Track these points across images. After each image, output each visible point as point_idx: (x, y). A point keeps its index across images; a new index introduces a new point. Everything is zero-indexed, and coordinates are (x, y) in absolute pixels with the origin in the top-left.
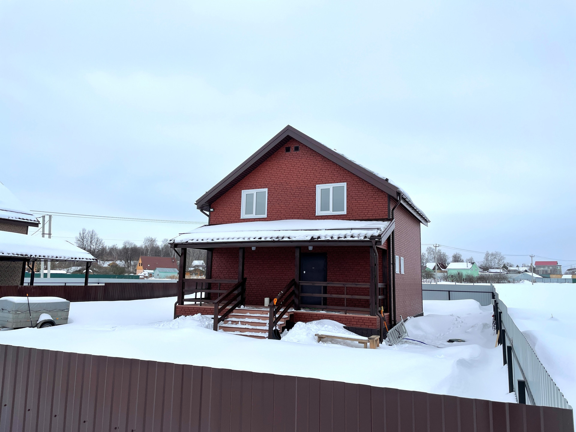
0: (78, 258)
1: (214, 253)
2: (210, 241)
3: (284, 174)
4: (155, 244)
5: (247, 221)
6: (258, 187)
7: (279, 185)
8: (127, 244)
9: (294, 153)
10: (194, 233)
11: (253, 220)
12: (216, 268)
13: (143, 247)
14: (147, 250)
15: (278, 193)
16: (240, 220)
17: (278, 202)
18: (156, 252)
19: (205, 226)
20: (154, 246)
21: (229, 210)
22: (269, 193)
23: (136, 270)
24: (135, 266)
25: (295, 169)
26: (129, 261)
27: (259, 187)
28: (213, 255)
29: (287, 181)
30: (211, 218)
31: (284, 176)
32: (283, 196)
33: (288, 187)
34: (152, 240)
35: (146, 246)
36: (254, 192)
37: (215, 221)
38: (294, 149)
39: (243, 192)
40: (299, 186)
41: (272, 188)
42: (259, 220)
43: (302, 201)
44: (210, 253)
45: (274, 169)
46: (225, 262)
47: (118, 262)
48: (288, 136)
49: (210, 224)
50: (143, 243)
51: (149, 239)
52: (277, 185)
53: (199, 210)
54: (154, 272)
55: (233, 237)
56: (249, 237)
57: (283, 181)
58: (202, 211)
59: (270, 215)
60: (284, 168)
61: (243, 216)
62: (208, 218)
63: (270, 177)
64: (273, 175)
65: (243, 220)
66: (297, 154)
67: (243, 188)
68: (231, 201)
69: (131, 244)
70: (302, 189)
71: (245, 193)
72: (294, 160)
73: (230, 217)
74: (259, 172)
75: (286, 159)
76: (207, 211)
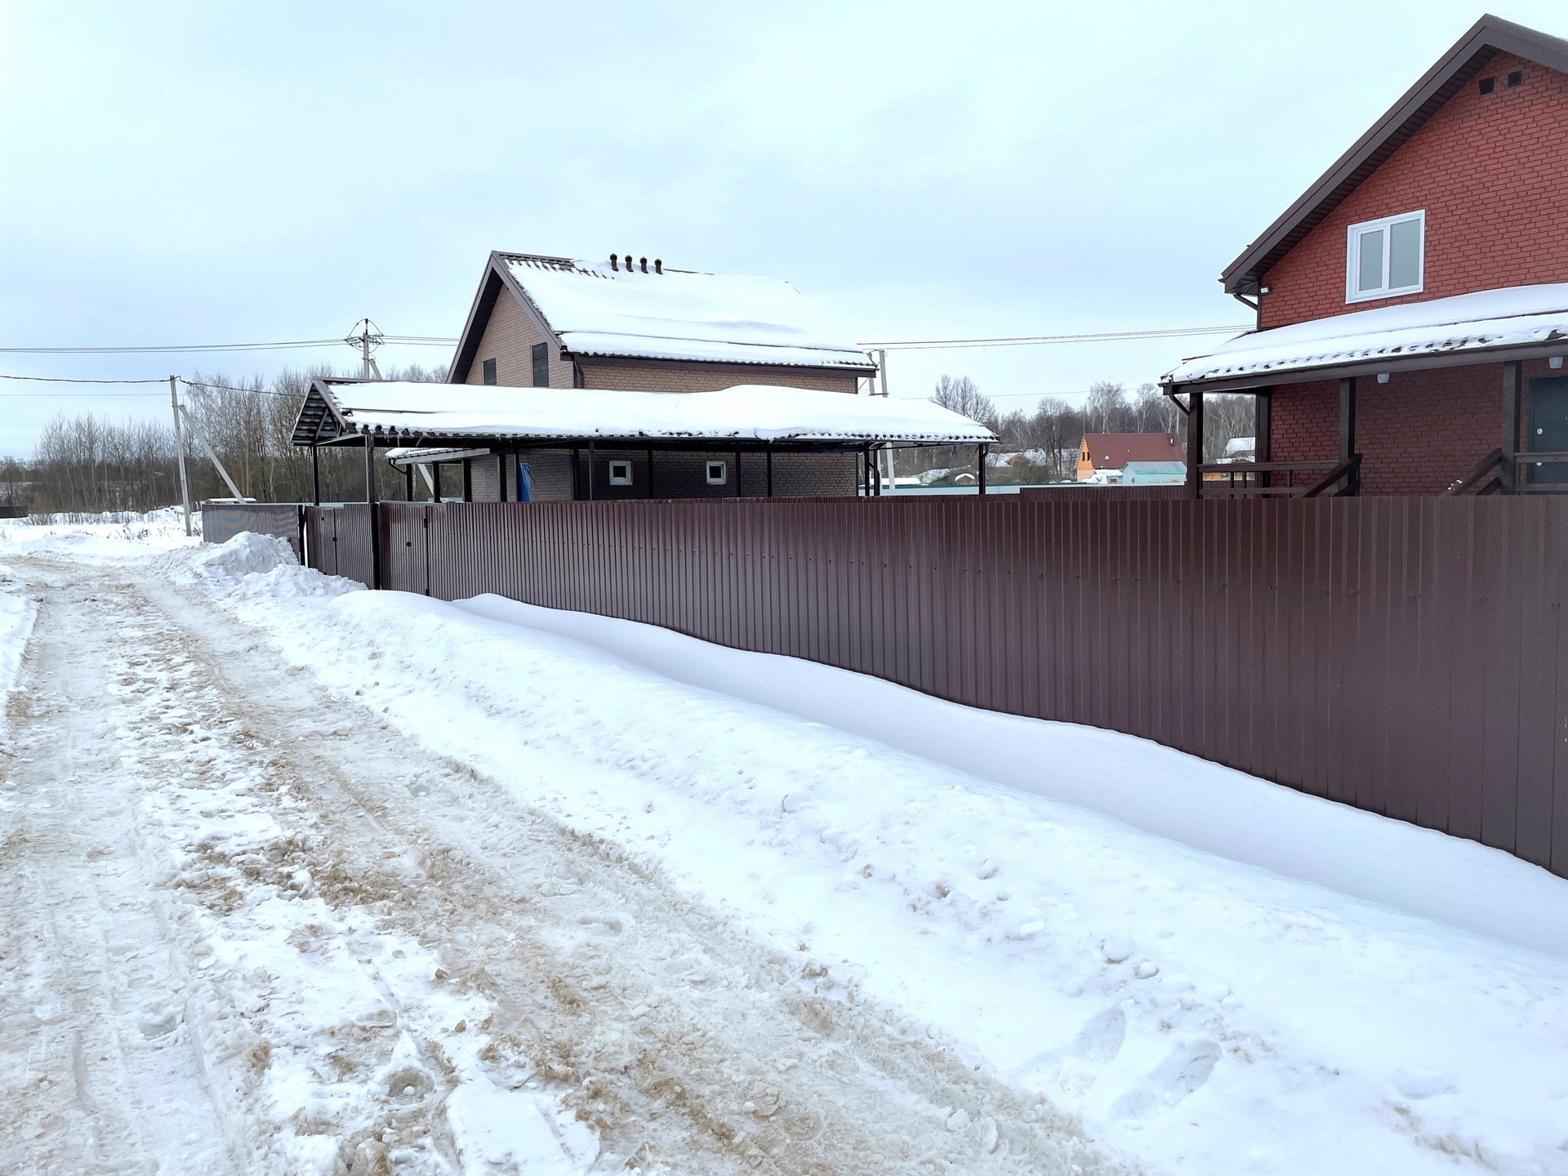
0: (961, 436)
1: (1273, 400)
2: (1260, 369)
3: (1475, 160)
4: (1120, 400)
5: (1363, 309)
6: (1396, 209)
7: (1462, 195)
8: (1048, 406)
9: (1505, 93)
10: (1219, 354)
11: (1383, 302)
12: (1281, 436)
13: (1088, 412)
14: (1099, 419)
15: (1457, 218)
16: (1344, 308)
17: (1457, 244)
18: (1122, 423)
19: (1249, 333)
20: (1117, 406)
21: (1311, 285)
22: (1429, 223)
23: (1075, 472)
24: (1072, 461)
25: (1510, 141)
26: (1056, 451)
27: (1399, 208)
28: (1273, 405)
29: (1483, 180)
30: (1263, 311)
31: (1474, 166)
32: (1472, 225)
33: (1487, 195)
34: (1110, 391)
35: (1095, 409)
36: (1383, 225)
37: (1275, 318)
38: (1506, 82)
39: (1353, 229)
40: (1524, 188)
41: (1439, 205)
42: (1399, 300)
43: (1533, 231)
44: (1264, 400)
45: (1444, 152)
46: (1304, 421)
47: (1030, 454)
48: (1486, 47)
49: (1261, 328)
50: (1088, 402)
51: (1102, 390)
52: (1452, 197)
53: (1231, 296)
54: (1121, 474)
55: (1320, 355)
56: (1365, 349)
57: (1474, 182)
58: (1238, 296)
59: (1432, 285)
60: (1474, 144)
61: (1353, 294)
62: (1255, 312)
63: (1433, 175)
64: (1442, 168)
65: (1354, 307)
66: (1516, 96)
67: (1352, 219)
68: (1318, 260)
69: (1059, 405)
70: (1535, 197)
71: (1356, 233)
72: (1506, 115)
73: (1317, 303)
74: (1401, 168)
75: (1484, 115)
76: (1254, 295)
